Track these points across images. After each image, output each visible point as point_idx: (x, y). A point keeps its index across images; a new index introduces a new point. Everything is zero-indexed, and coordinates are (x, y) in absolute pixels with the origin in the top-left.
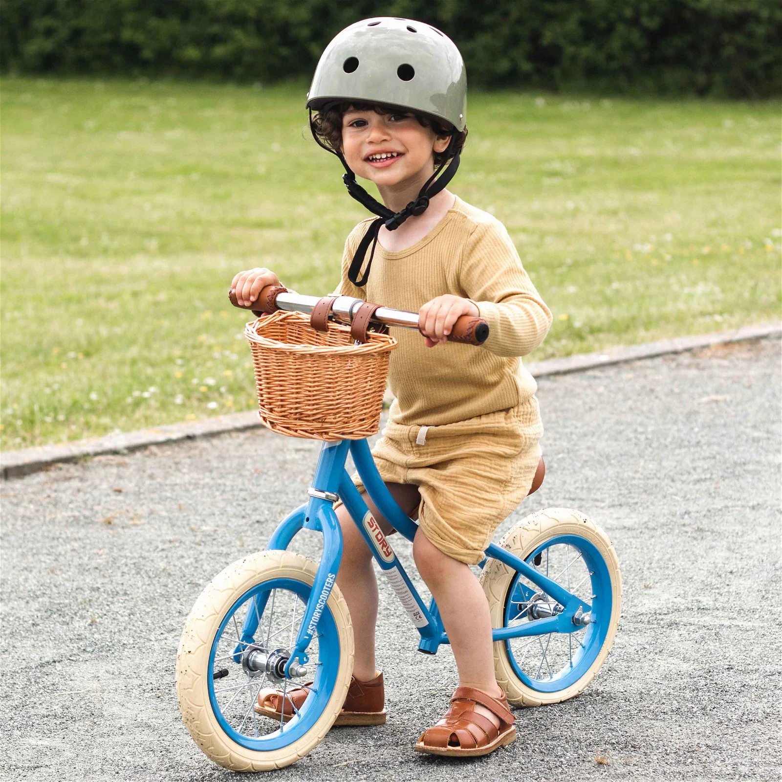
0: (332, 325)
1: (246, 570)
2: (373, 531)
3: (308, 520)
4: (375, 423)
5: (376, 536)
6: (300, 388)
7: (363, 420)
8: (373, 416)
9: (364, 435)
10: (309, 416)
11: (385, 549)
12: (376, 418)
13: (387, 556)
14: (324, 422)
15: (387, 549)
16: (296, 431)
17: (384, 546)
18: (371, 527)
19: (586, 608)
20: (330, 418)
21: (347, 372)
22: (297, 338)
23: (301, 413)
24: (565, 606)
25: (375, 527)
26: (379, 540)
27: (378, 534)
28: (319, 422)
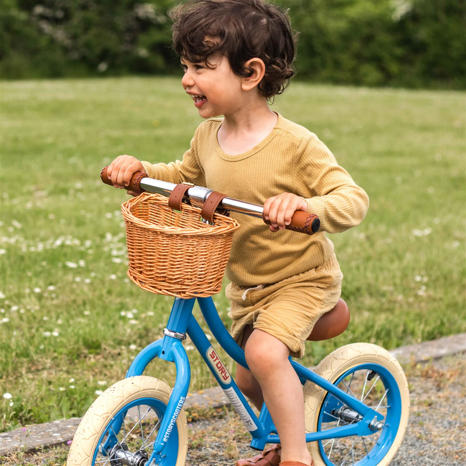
0: (185, 206)
1: (116, 398)
2: (214, 361)
3: (163, 353)
4: (220, 284)
5: (217, 365)
6: (166, 259)
7: (211, 283)
8: (219, 279)
9: (211, 294)
10: (172, 279)
11: (223, 374)
12: (221, 280)
13: (225, 379)
14: (183, 284)
15: (225, 375)
16: (160, 290)
17: (223, 372)
18: (213, 358)
19: (380, 418)
20: (187, 282)
21: (203, 248)
22: (157, 214)
23: (165, 277)
24: (364, 416)
25: (215, 358)
26: (218, 368)
27: (218, 364)
28: (179, 284)
